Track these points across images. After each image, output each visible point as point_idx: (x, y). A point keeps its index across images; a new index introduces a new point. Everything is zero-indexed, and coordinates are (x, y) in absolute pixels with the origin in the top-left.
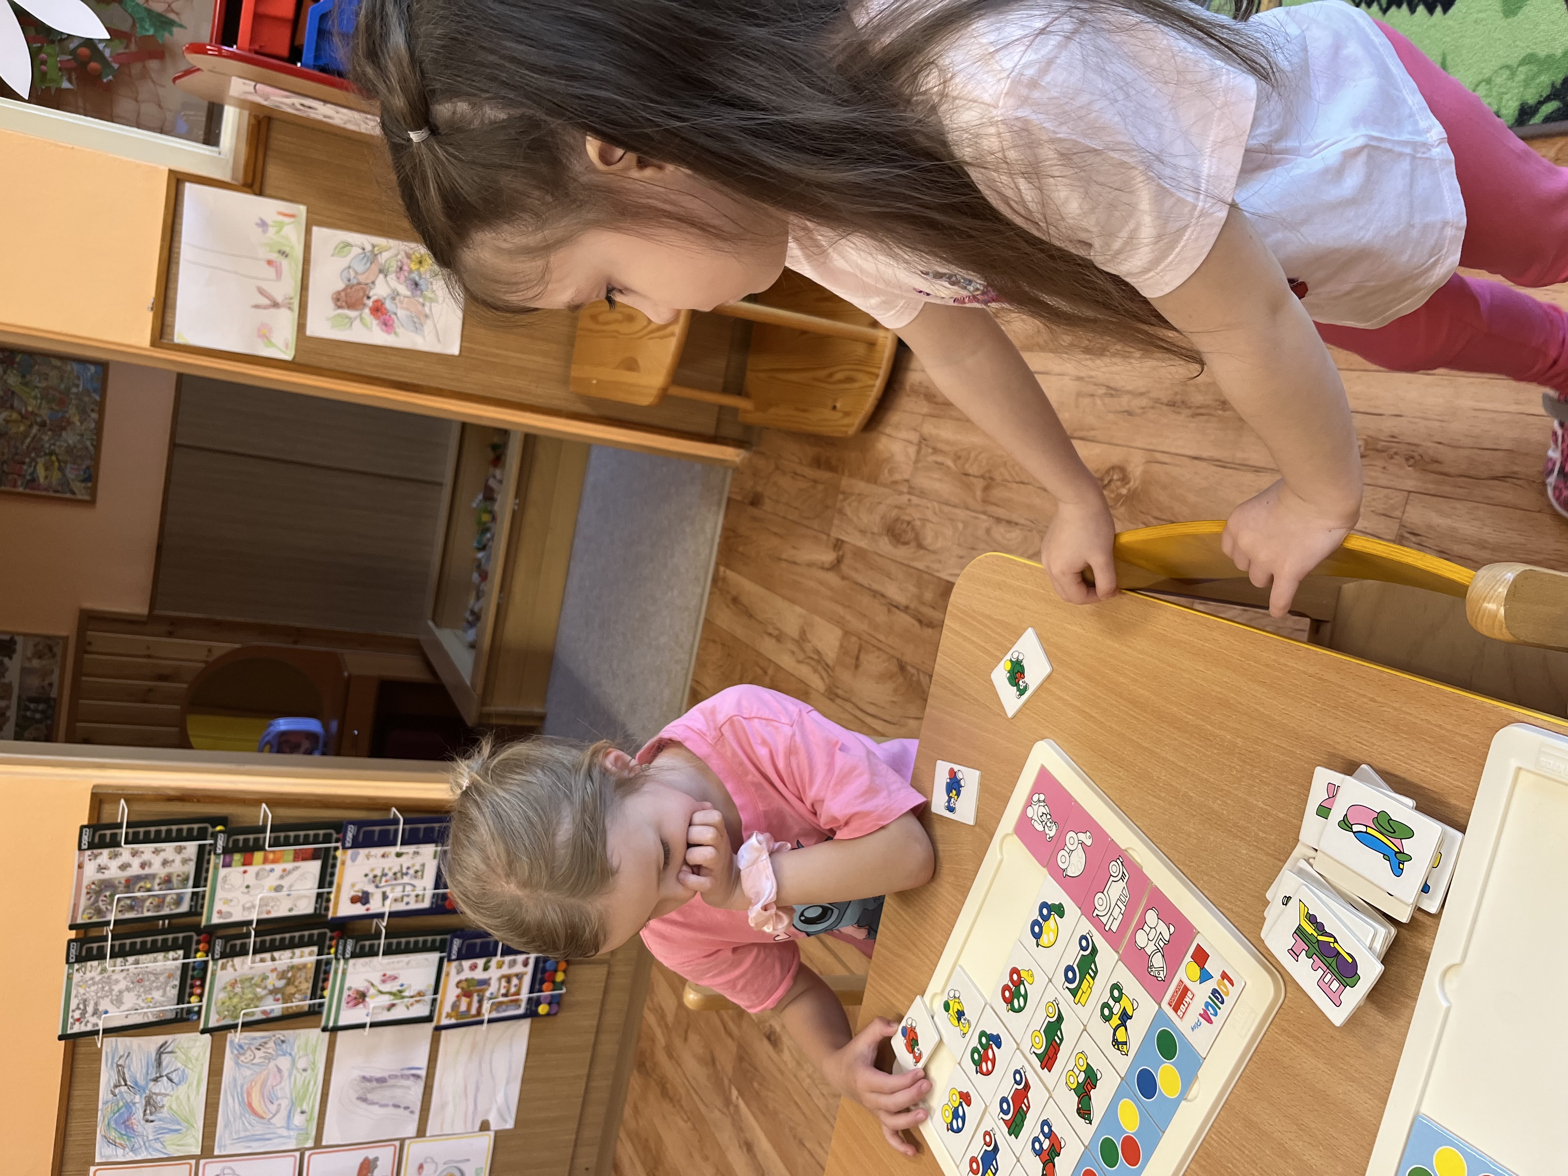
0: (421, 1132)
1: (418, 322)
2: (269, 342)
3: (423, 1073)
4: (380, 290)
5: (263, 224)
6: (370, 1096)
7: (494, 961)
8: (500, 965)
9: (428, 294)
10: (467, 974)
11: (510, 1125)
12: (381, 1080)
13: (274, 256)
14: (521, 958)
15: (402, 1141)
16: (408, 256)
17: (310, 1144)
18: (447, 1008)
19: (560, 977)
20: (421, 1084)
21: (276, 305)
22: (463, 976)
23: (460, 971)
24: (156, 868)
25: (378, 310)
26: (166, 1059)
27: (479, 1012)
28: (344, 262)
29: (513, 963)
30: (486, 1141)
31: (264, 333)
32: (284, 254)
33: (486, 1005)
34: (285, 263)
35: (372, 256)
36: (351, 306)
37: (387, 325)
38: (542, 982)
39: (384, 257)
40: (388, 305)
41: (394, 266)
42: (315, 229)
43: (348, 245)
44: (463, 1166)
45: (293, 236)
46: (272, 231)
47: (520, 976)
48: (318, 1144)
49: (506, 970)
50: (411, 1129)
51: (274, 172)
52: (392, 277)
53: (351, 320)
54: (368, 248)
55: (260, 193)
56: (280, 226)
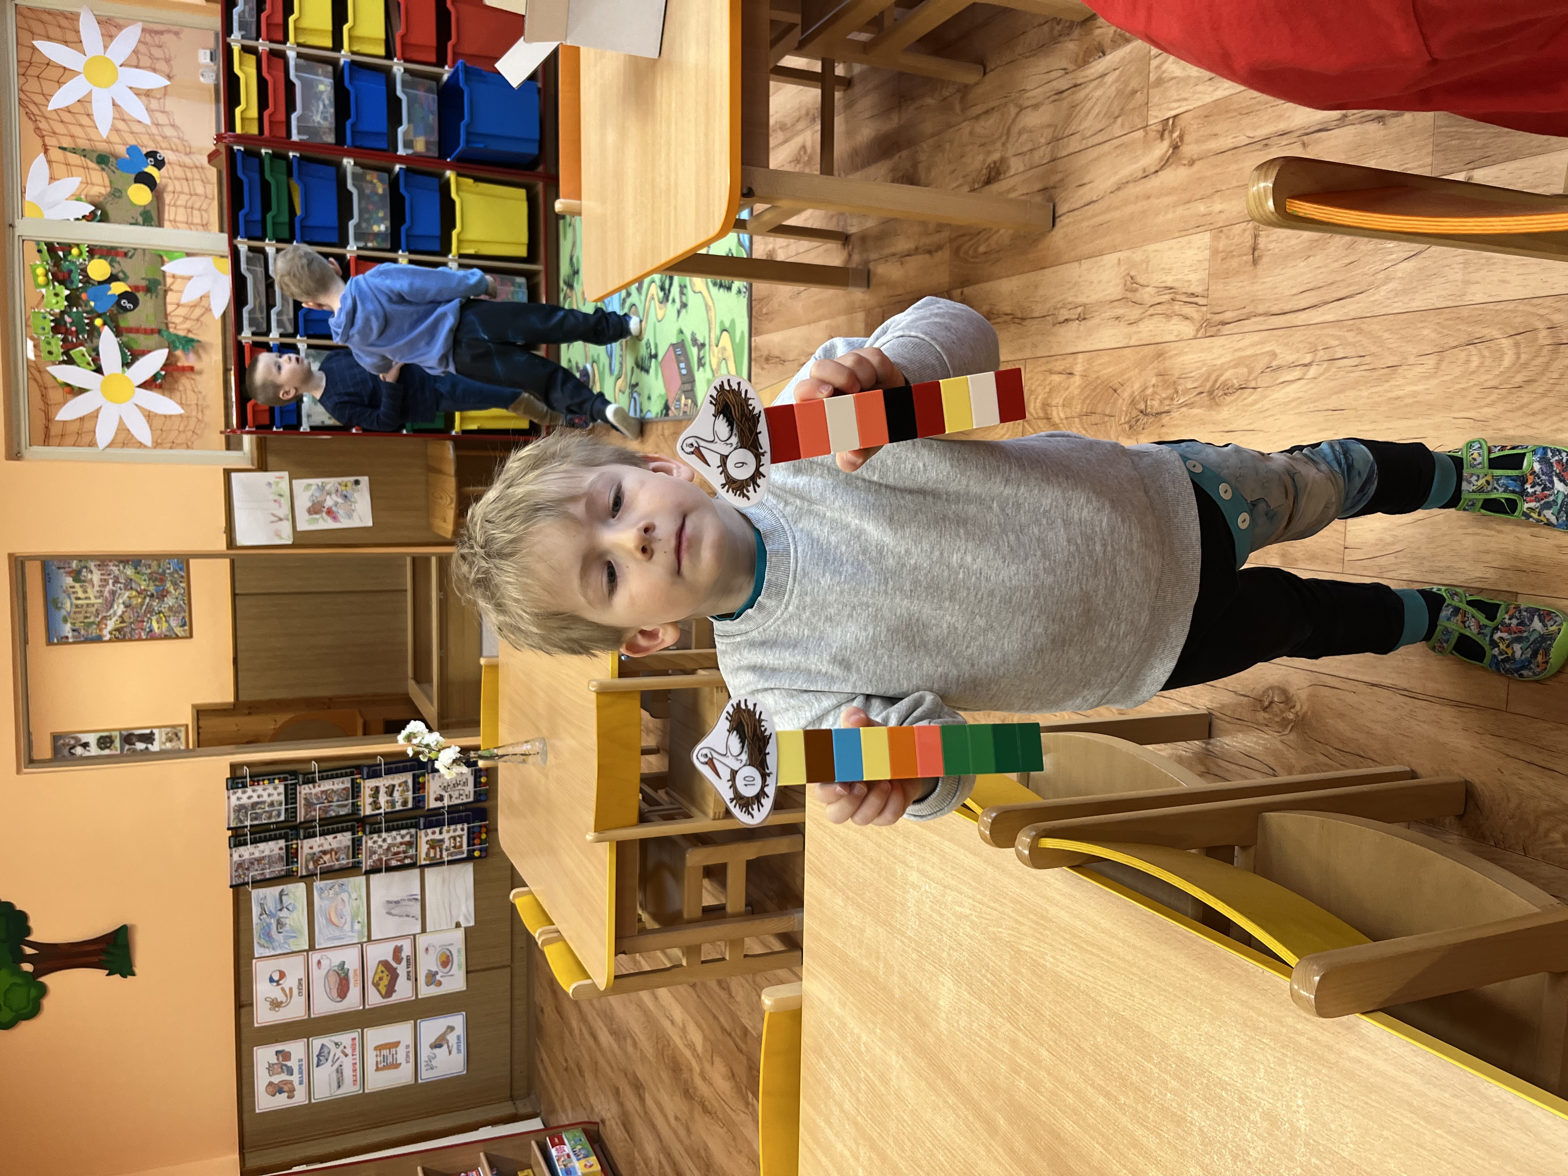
0: (424, 930)
1: (349, 516)
2: (281, 538)
3: (419, 897)
4: (329, 503)
5: (269, 484)
6: (393, 912)
7: (445, 828)
8: (448, 832)
9: (353, 499)
10: (430, 837)
11: (472, 924)
12: (397, 902)
14: (459, 826)
15: (414, 935)
16: (339, 484)
17: (365, 939)
18: (423, 855)
19: (484, 836)
20: (419, 904)
21: (281, 519)
22: (429, 838)
23: (426, 835)
24: (265, 798)
25: (329, 512)
26: (284, 898)
27: (441, 857)
28: (309, 493)
29: (455, 830)
30: (460, 934)
31: (278, 535)
32: (281, 495)
33: (445, 854)
34: (282, 500)
35: (322, 488)
36: (316, 513)
37: (335, 518)
38: (474, 839)
39: (328, 487)
40: (334, 509)
41: (333, 491)
42: (294, 481)
43: (310, 485)
44: (450, 948)
45: (284, 485)
46: (274, 486)
47: (461, 837)
48: (369, 940)
49: (452, 834)
50: (418, 929)
51: (271, 460)
52: (334, 496)
53: (317, 520)
54: (320, 484)
55: (266, 470)
56: (277, 483)
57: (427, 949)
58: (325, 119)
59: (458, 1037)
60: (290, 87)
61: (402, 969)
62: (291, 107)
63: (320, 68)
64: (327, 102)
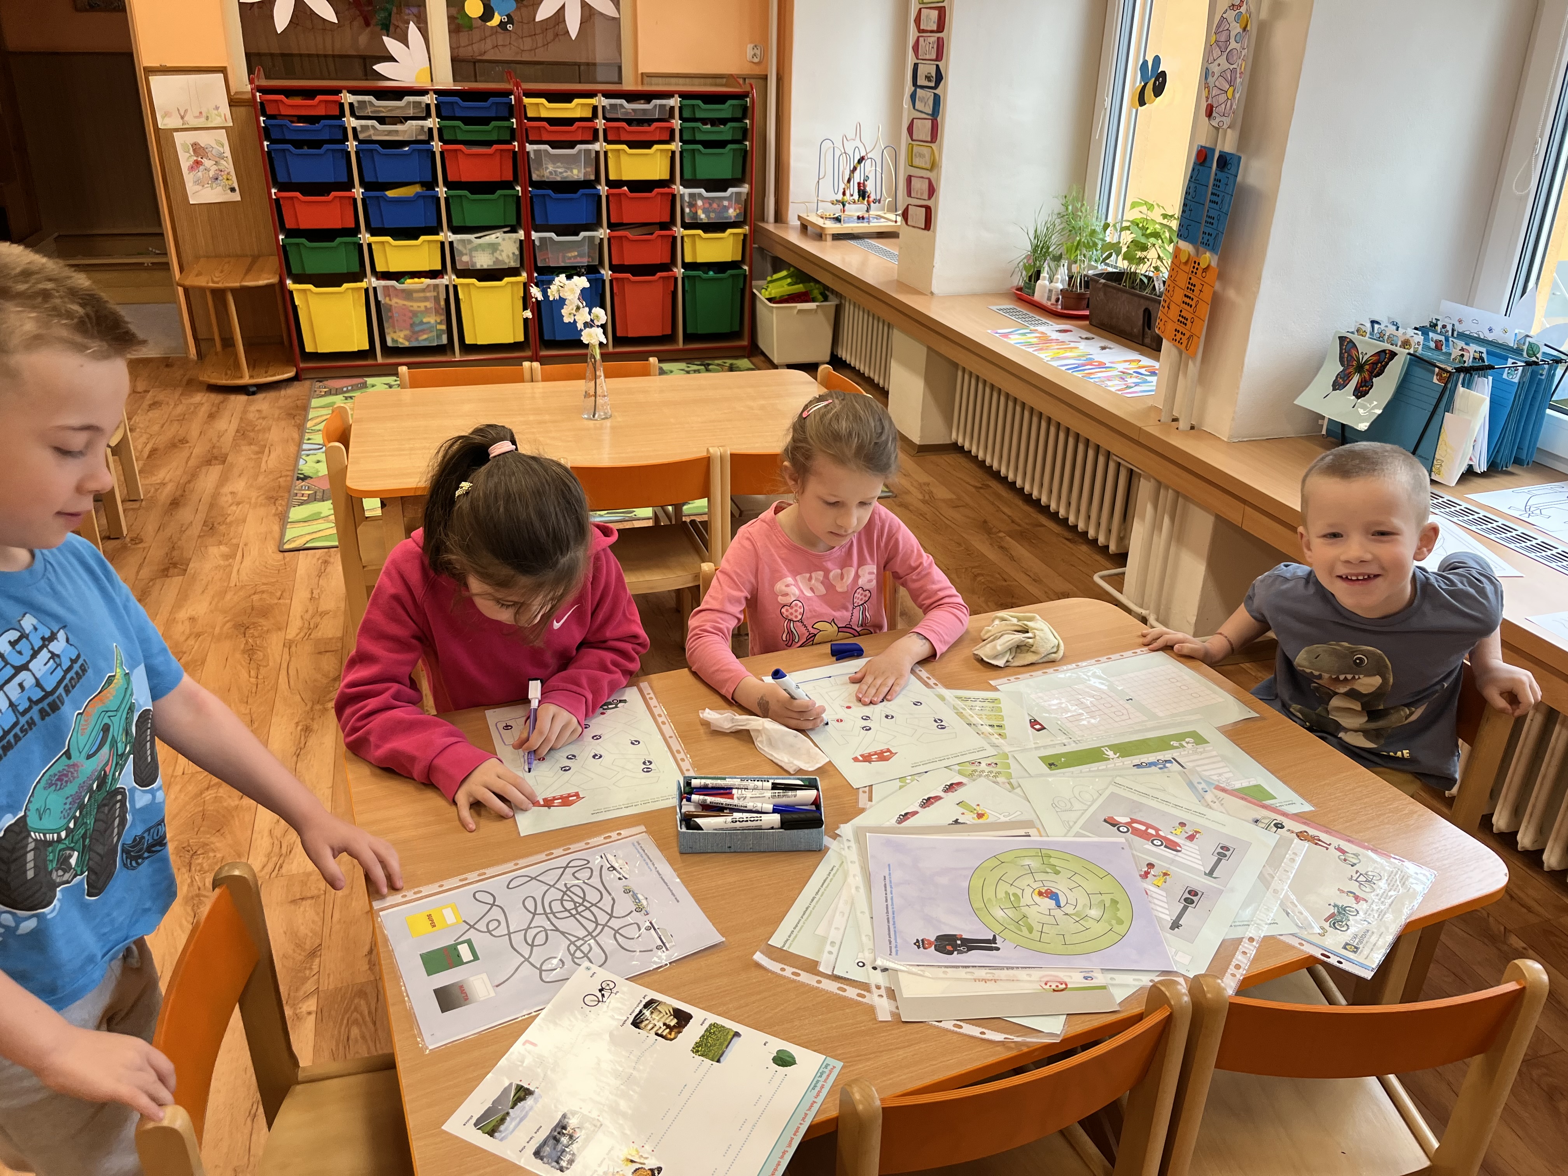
1: (197, 182)
2: (163, 117)
4: (207, 163)
5: (217, 108)
9: (214, 185)
13: (204, 114)
16: (228, 174)
21: (182, 118)
25: (197, 163)
28: (214, 145)
31: (166, 114)
32: (207, 118)
34: (203, 119)
35: (221, 157)
36: (194, 150)
37: (191, 168)
39: (223, 162)
40: (201, 168)
41: (221, 168)
42: (224, 131)
43: (223, 146)
45: (218, 122)
46: (216, 112)
51: (242, 111)
52: (215, 167)
53: (188, 152)
54: (225, 155)
55: (231, 105)
56: (219, 116)
58: (551, 173)
60: (571, 145)
62: (554, 145)
63: (591, 170)
64: (565, 174)
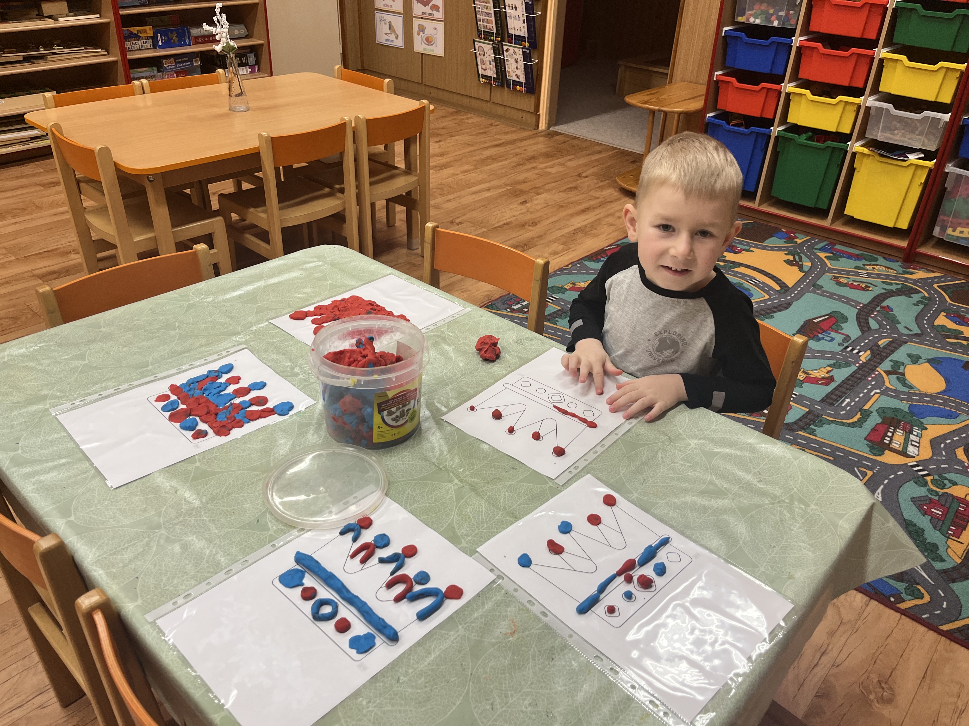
57: (436, 29)
59: (392, 41)
61: (427, 9)
